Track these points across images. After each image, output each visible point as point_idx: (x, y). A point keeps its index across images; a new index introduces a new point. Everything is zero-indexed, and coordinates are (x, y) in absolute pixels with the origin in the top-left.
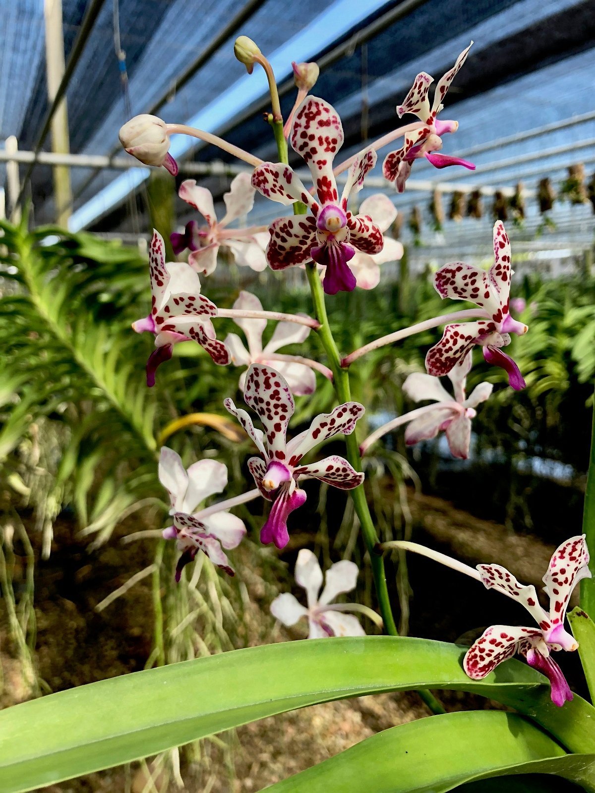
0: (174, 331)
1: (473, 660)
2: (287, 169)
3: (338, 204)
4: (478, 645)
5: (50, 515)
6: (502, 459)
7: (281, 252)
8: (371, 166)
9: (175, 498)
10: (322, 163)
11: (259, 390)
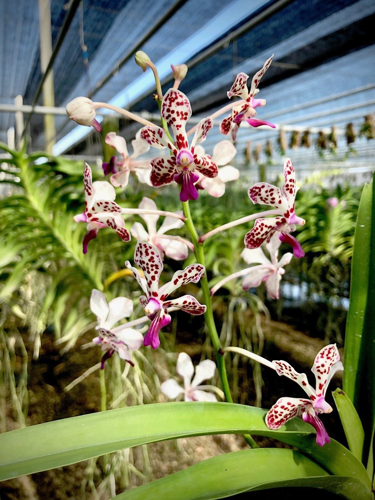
0: (97, 221)
1: (271, 418)
2: (159, 130)
3: (188, 150)
4: (274, 409)
5: (39, 331)
6: (323, 299)
7: (158, 176)
8: (210, 127)
9: (100, 320)
10: (179, 126)
11: (142, 256)
